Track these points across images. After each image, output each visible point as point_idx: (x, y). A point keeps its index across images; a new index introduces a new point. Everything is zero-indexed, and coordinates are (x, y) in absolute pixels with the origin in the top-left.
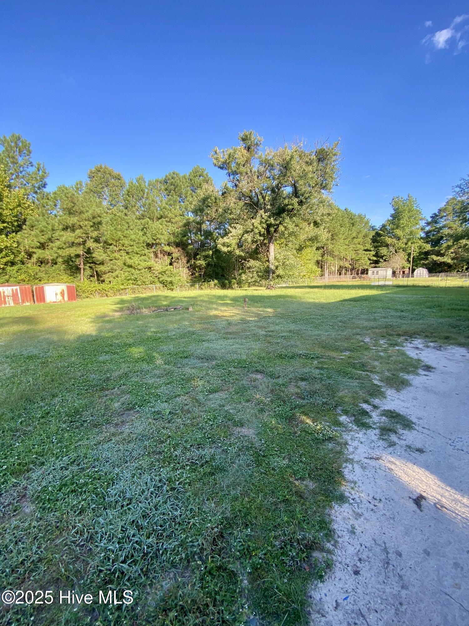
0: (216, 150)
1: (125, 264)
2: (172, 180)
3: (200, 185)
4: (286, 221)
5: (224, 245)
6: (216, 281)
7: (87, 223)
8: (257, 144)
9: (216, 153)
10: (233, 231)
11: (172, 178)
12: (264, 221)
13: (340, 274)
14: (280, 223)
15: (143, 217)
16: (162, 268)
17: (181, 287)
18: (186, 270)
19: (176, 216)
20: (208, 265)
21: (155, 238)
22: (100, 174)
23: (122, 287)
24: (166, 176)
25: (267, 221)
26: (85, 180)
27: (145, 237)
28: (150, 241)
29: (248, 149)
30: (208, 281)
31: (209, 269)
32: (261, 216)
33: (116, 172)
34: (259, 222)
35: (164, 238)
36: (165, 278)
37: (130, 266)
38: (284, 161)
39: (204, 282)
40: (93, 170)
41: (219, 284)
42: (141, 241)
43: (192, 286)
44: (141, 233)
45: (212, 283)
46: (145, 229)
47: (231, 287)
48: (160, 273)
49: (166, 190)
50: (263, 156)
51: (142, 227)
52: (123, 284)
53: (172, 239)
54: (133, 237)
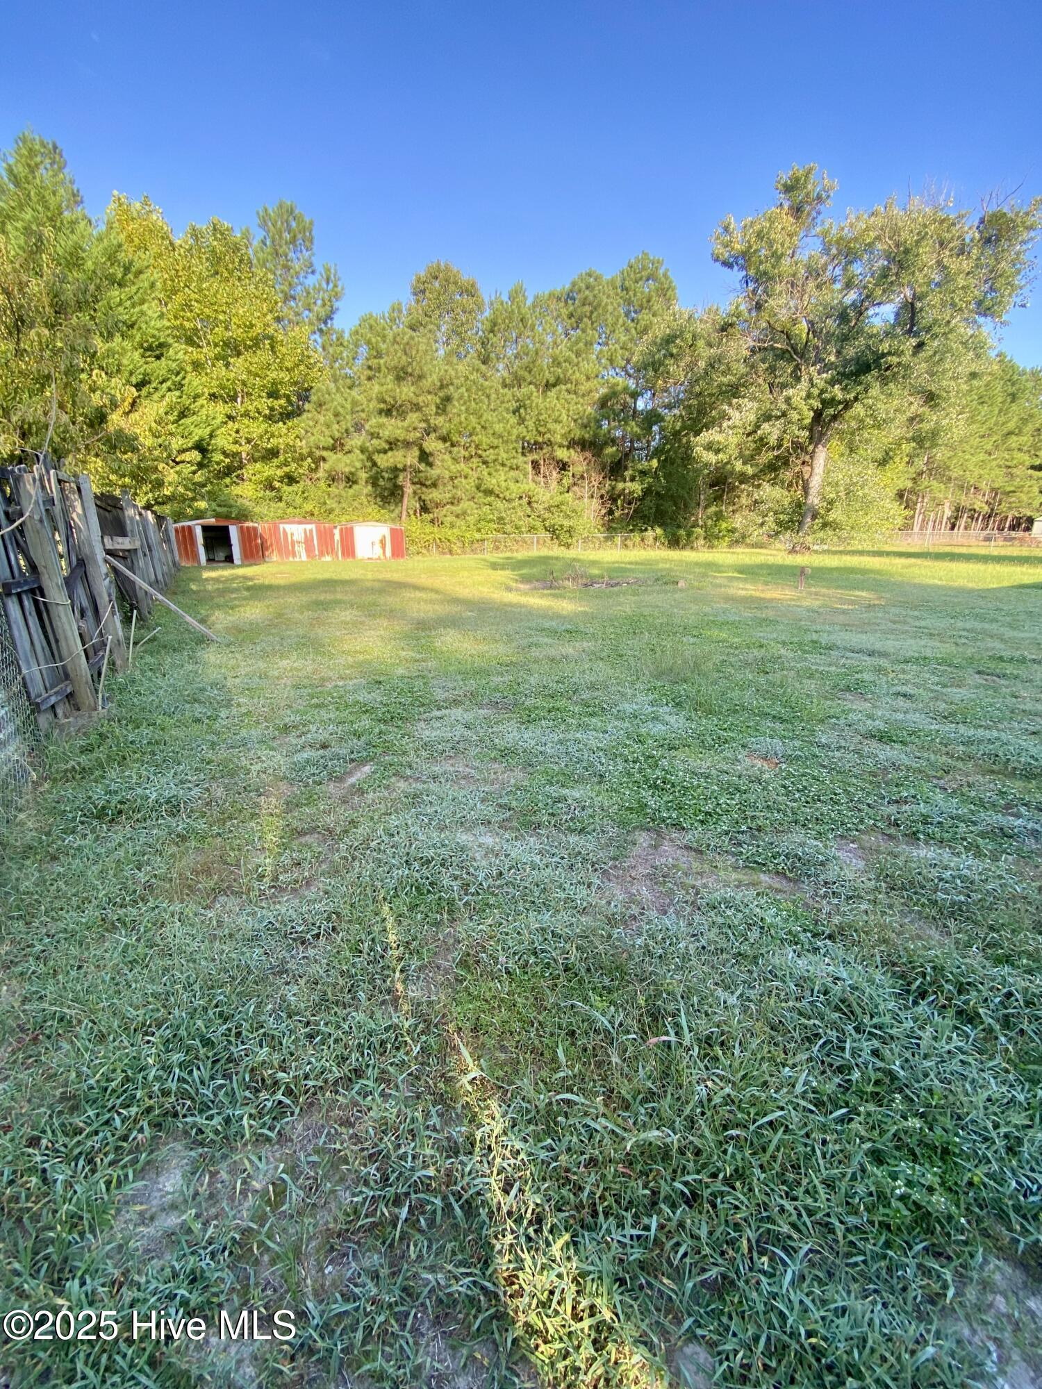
0: (729, 224)
1: (478, 488)
2: (587, 292)
3: (649, 301)
4: (874, 392)
5: (709, 447)
6: (659, 531)
7: (429, 397)
8: (819, 198)
9: (726, 229)
10: (735, 414)
11: (587, 288)
12: (816, 392)
13: (953, 528)
14: (856, 399)
15: (518, 381)
16: (552, 498)
17: (586, 540)
18: (595, 504)
19: (588, 379)
20: (647, 492)
21: (542, 429)
22: (437, 284)
23: (478, 536)
24: (574, 284)
25: (822, 392)
26: (406, 299)
27: (522, 429)
28: (531, 437)
29: (797, 211)
30: (642, 531)
31: (647, 502)
32: (811, 380)
33: (465, 278)
34: (804, 394)
35: (558, 433)
36: (557, 520)
37: (488, 492)
38: (897, 246)
39: (632, 531)
40: (423, 274)
41: (666, 537)
42: (514, 438)
43: (607, 539)
44: (513, 420)
45: (650, 534)
46: (522, 411)
47: (689, 545)
48: (548, 509)
49: (571, 316)
50: (834, 231)
51: (515, 405)
52: (479, 530)
53: (578, 433)
54: (499, 427)
